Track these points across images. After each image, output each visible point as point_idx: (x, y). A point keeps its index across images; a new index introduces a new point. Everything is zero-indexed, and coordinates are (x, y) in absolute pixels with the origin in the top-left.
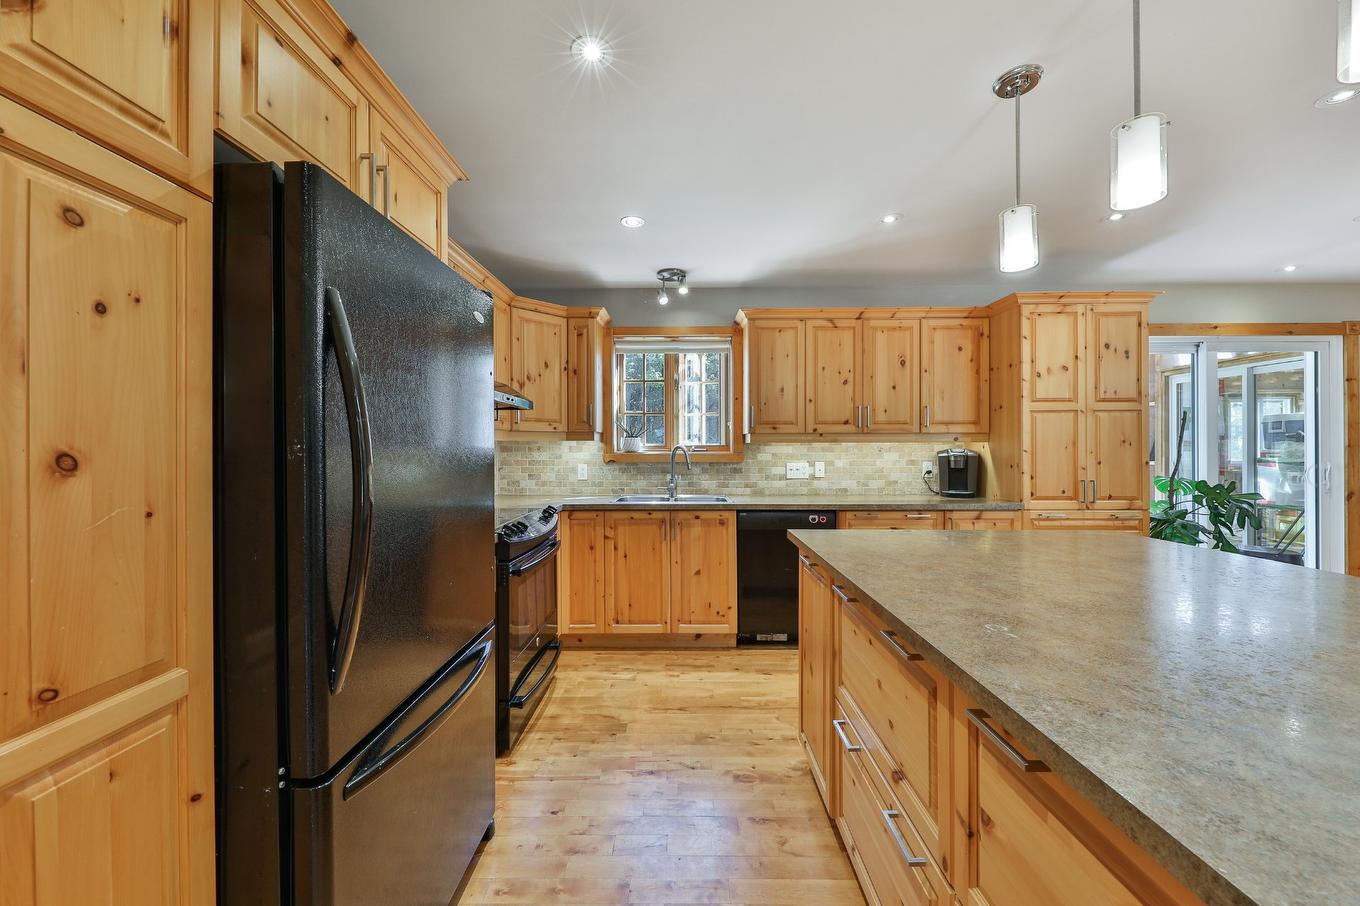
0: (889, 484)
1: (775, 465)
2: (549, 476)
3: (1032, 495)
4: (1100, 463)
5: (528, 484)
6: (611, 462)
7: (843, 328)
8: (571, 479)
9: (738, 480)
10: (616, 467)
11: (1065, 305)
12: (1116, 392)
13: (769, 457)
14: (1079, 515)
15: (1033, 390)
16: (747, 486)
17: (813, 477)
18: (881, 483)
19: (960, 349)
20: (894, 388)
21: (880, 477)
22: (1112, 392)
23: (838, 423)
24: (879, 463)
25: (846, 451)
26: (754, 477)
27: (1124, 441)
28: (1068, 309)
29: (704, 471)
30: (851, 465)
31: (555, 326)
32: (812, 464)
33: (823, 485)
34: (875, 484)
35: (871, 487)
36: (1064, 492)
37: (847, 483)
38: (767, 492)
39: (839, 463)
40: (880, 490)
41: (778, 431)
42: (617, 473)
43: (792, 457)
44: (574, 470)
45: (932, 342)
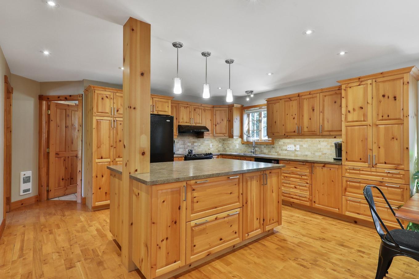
0: (323, 154)
1: (284, 146)
2: (231, 147)
3: (347, 159)
4: (379, 148)
5: (227, 149)
6: (243, 144)
7: (293, 100)
8: (235, 148)
9: (273, 150)
10: (244, 145)
11: (362, 82)
12: (388, 116)
13: (282, 143)
14: (369, 169)
15: (346, 118)
16: (276, 152)
17: (296, 150)
18: (320, 154)
19: (335, 102)
20: (310, 119)
21: (320, 152)
22: (387, 116)
23: (292, 132)
24: (319, 146)
25: (307, 141)
26: (278, 150)
27: (393, 138)
28: (363, 83)
29: (265, 147)
30: (309, 146)
31: (225, 110)
32: (295, 146)
33: (299, 153)
34: (318, 154)
35: (316, 155)
36: (361, 159)
37: (307, 153)
38: (281, 155)
39: (305, 146)
40: (320, 156)
41: (275, 135)
42: (244, 147)
43: (289, 143)
44: (236, 146)
45: (324, 101)
